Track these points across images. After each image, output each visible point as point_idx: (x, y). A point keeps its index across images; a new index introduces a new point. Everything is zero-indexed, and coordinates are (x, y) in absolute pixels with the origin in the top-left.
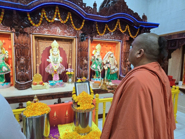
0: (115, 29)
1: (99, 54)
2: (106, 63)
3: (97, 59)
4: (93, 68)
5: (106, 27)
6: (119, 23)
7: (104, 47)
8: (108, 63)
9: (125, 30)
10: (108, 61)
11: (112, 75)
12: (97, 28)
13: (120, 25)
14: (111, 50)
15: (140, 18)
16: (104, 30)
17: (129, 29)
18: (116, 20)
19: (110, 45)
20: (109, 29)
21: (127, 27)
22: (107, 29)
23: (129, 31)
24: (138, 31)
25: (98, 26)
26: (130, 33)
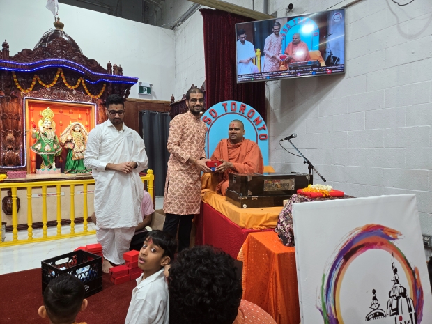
0: (54, 83)
1: (49, 125)
2: (66, 142)
3: (45, 135)
4: (37, 150)
5: (35, 79)
6: (62, 74)
7: (66, 113)
8: (70, 141)
9: (77, 86)
10: (70, 138)
11: (77, 162)
12: (15, 80)
13: (63, 77)
14: (80, 119)
15: (102, 68)
16: (31, 83)
17: (84, 84)
18: (55, 70)
19: (78, 111)
20: (40, 82)
21: (79, 80)
22: (37, 82)
23: (85, 88)
24: (104, 88)
25: (16, 78)
26: (87, 91)
